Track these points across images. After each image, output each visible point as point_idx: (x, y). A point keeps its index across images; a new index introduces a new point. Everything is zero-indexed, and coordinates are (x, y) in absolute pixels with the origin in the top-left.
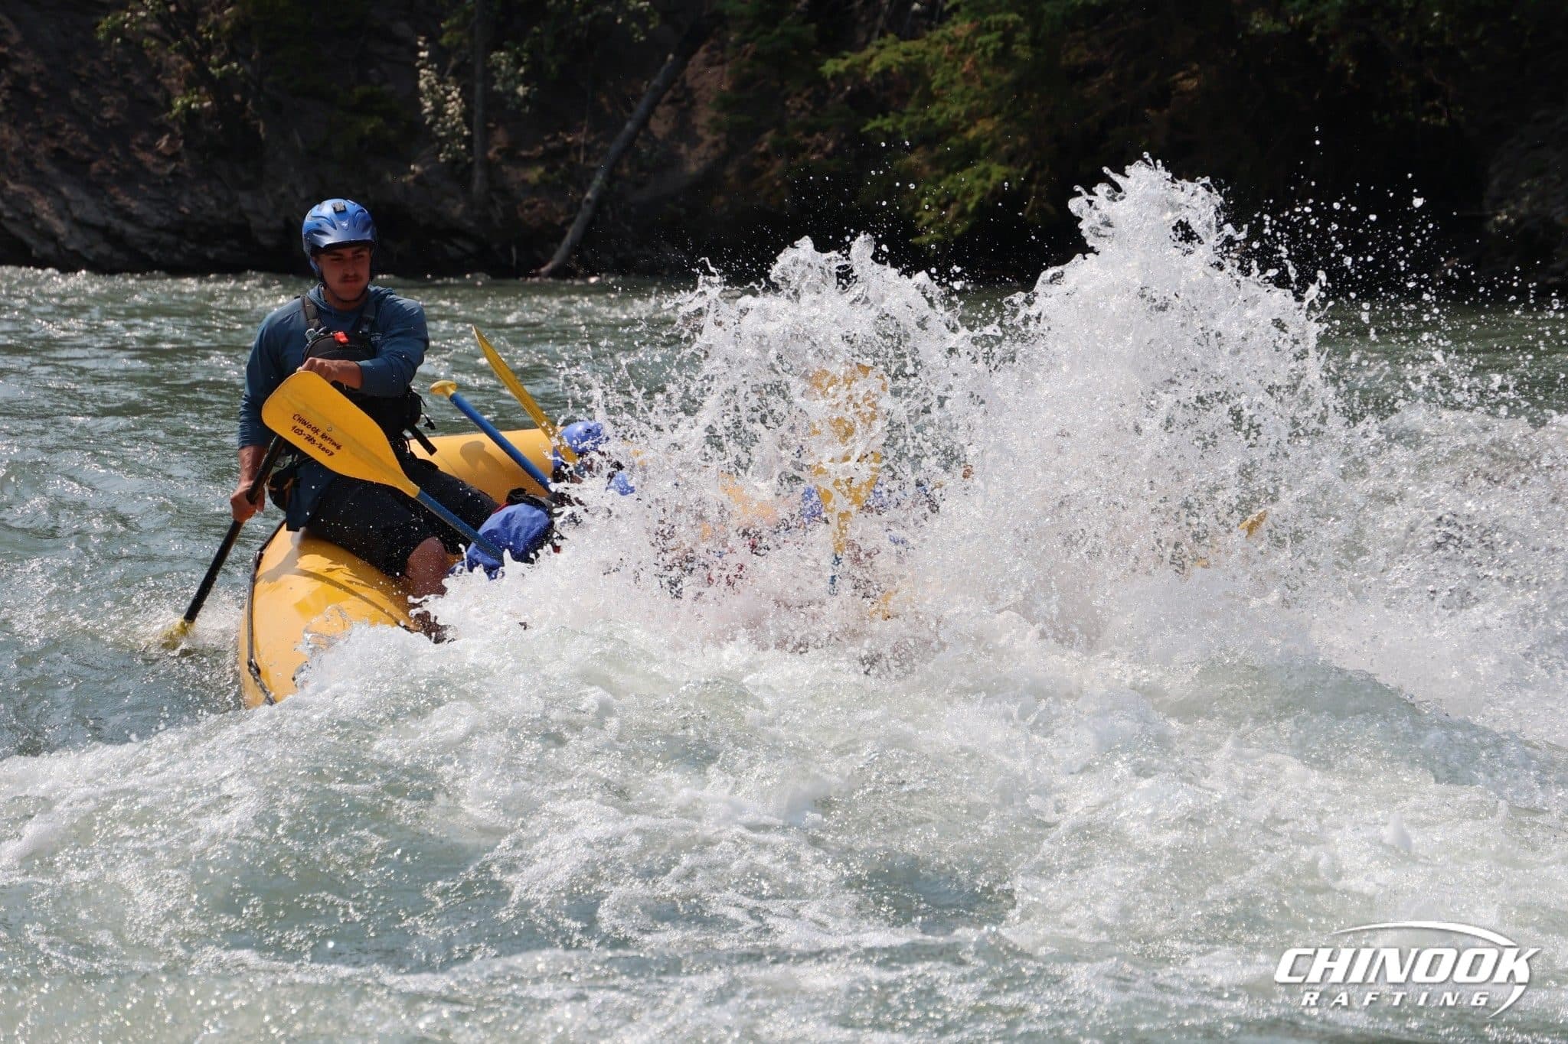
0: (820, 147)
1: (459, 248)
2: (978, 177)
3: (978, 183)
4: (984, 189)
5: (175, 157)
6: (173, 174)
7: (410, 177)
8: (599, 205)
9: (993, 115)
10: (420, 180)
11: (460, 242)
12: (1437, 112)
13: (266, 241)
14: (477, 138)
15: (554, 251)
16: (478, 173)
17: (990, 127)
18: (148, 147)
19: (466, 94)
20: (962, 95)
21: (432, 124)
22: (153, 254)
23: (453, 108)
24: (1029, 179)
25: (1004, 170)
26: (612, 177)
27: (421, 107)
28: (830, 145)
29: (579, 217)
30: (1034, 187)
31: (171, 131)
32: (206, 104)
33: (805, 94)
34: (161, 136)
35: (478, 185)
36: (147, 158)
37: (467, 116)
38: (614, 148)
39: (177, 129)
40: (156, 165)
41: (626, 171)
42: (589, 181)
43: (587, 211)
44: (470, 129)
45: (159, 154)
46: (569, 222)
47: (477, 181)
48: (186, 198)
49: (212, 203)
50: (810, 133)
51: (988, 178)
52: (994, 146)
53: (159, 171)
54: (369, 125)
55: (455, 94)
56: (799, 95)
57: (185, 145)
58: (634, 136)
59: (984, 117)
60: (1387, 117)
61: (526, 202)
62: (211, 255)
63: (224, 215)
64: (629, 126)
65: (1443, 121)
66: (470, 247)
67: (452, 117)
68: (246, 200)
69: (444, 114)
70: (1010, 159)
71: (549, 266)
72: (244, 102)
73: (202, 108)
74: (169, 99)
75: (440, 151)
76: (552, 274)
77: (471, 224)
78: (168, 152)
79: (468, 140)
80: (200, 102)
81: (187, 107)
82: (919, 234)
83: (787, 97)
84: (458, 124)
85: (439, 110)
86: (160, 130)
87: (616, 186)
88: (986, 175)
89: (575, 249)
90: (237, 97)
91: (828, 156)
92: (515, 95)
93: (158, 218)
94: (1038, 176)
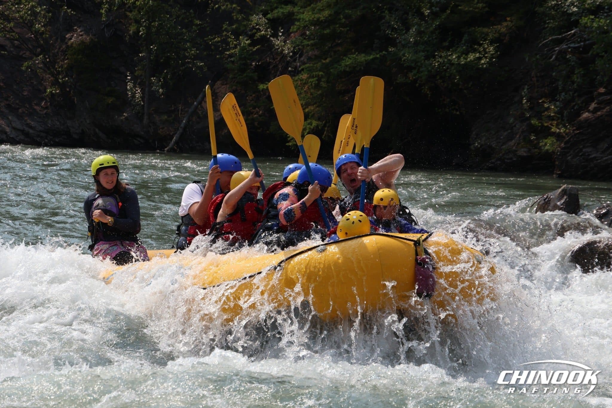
0: (257, 113)
1: (139, 141)
2: (309, 124)
3: (308, 126)
4: (310, 128)
5: (47, 108)
6: (46, 114)
7: (124, 117)
8: (185, 129)
9: (313, 105)
10: (126, 118)
11: (139, 139)
12: (457, 110)
13: (75, 136)
14: (145, 105)
15: (170, 143)
16: (146, 117)
17: (312, 109)
18: (38, 104)
19: (143, 91)
20: (304, 98)
21: (131, 100)
22: (38, 139)
23: (137, 95)
24: (325, 126)
25: (317, 122)
26: (189, 121)
27: (128, 95)
28: (261, 112)
29: (178, 132)
30: (326, 128)
31: (46, 99)
32: (57, 91)
33: (254, 95)
34: (42, 101)
35: (145, 121)
36: (38, 108)
37: (143, 98)
38: (190, 110)
39: (48, 99)
40: (40, 110)
41: (194, 119)
42: (182, 121)
43: (181, 130)
44: (144, 102)
45: (42, 107)
46: (174, 134)
47: (145, 120)
48: (50, 122)
49: (58, 123)
50: (254, 108)
51: (311, 125)
52: (313, 116)
53: (41, 113)
54: (110, 100)
55: (139, 91)
56: (251, 96)
57: (50, 104)
58: (197, 107)
59: (311, 105)
60: (440, 110)
61: (161, 127)
62: (57, 140)
63: (62, 127)
64: (195, 103)
65: (458, 113)
66: (142, 141)
67: (138, 98)
68: (69, 123)
69: (135, 97)
70: (319, 119)
71: (168, 148)
72: (70, 91)
73: (56, 93)
74: (45, 89)
75: (133, 110)
76: (168, 151)
77: (143, 133)
78: (45, 107)
79: (143, 105)
80: (56, 90)
81: (51, 92)
82: (289, 142)
83: (247, 96)
84: (140, 101)
85: (133, 96)
86: (42, 99)
87: (191, 123)
88: (311, 124)
89: (177, 143)
90: (68, 89)
91: (260, 116)
92: (158, 92)
93: (40, 128)
94: (327, 125)
